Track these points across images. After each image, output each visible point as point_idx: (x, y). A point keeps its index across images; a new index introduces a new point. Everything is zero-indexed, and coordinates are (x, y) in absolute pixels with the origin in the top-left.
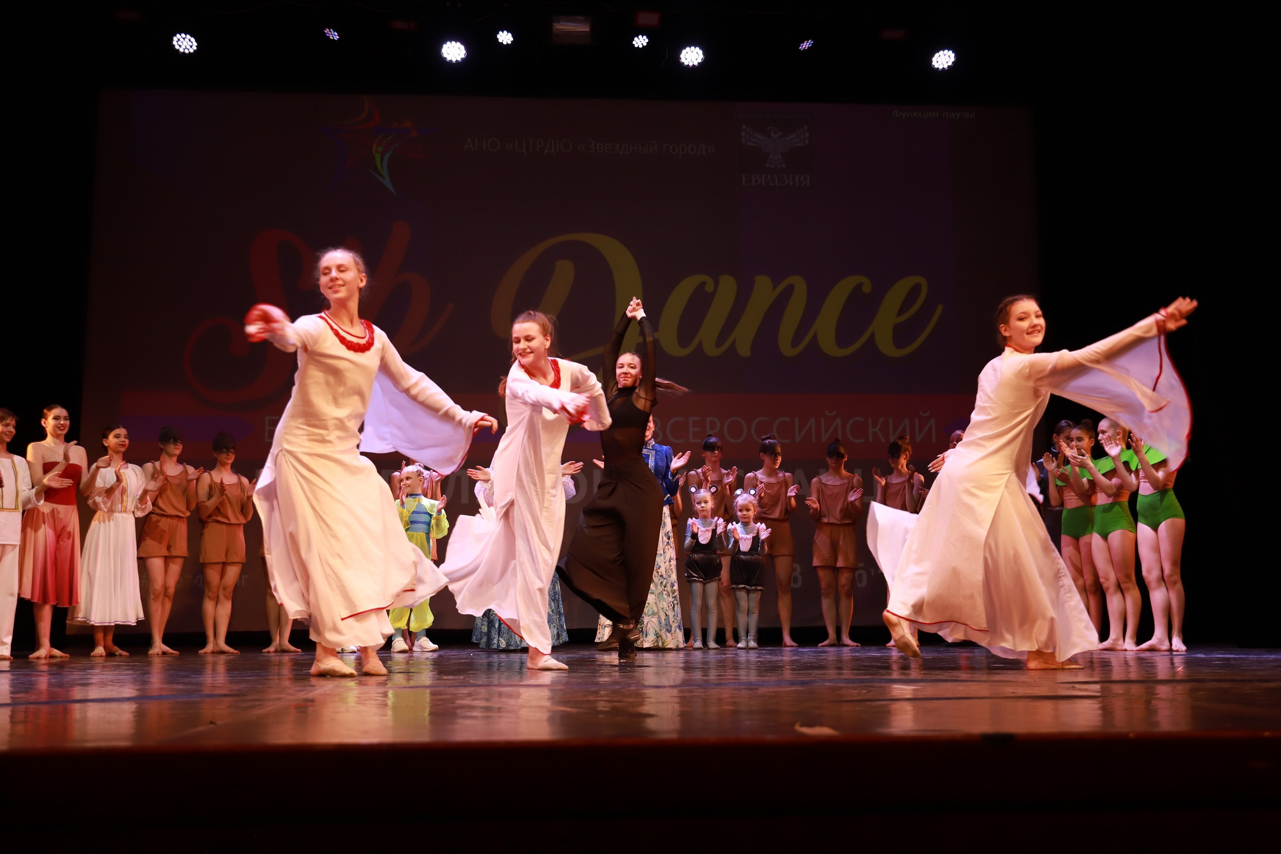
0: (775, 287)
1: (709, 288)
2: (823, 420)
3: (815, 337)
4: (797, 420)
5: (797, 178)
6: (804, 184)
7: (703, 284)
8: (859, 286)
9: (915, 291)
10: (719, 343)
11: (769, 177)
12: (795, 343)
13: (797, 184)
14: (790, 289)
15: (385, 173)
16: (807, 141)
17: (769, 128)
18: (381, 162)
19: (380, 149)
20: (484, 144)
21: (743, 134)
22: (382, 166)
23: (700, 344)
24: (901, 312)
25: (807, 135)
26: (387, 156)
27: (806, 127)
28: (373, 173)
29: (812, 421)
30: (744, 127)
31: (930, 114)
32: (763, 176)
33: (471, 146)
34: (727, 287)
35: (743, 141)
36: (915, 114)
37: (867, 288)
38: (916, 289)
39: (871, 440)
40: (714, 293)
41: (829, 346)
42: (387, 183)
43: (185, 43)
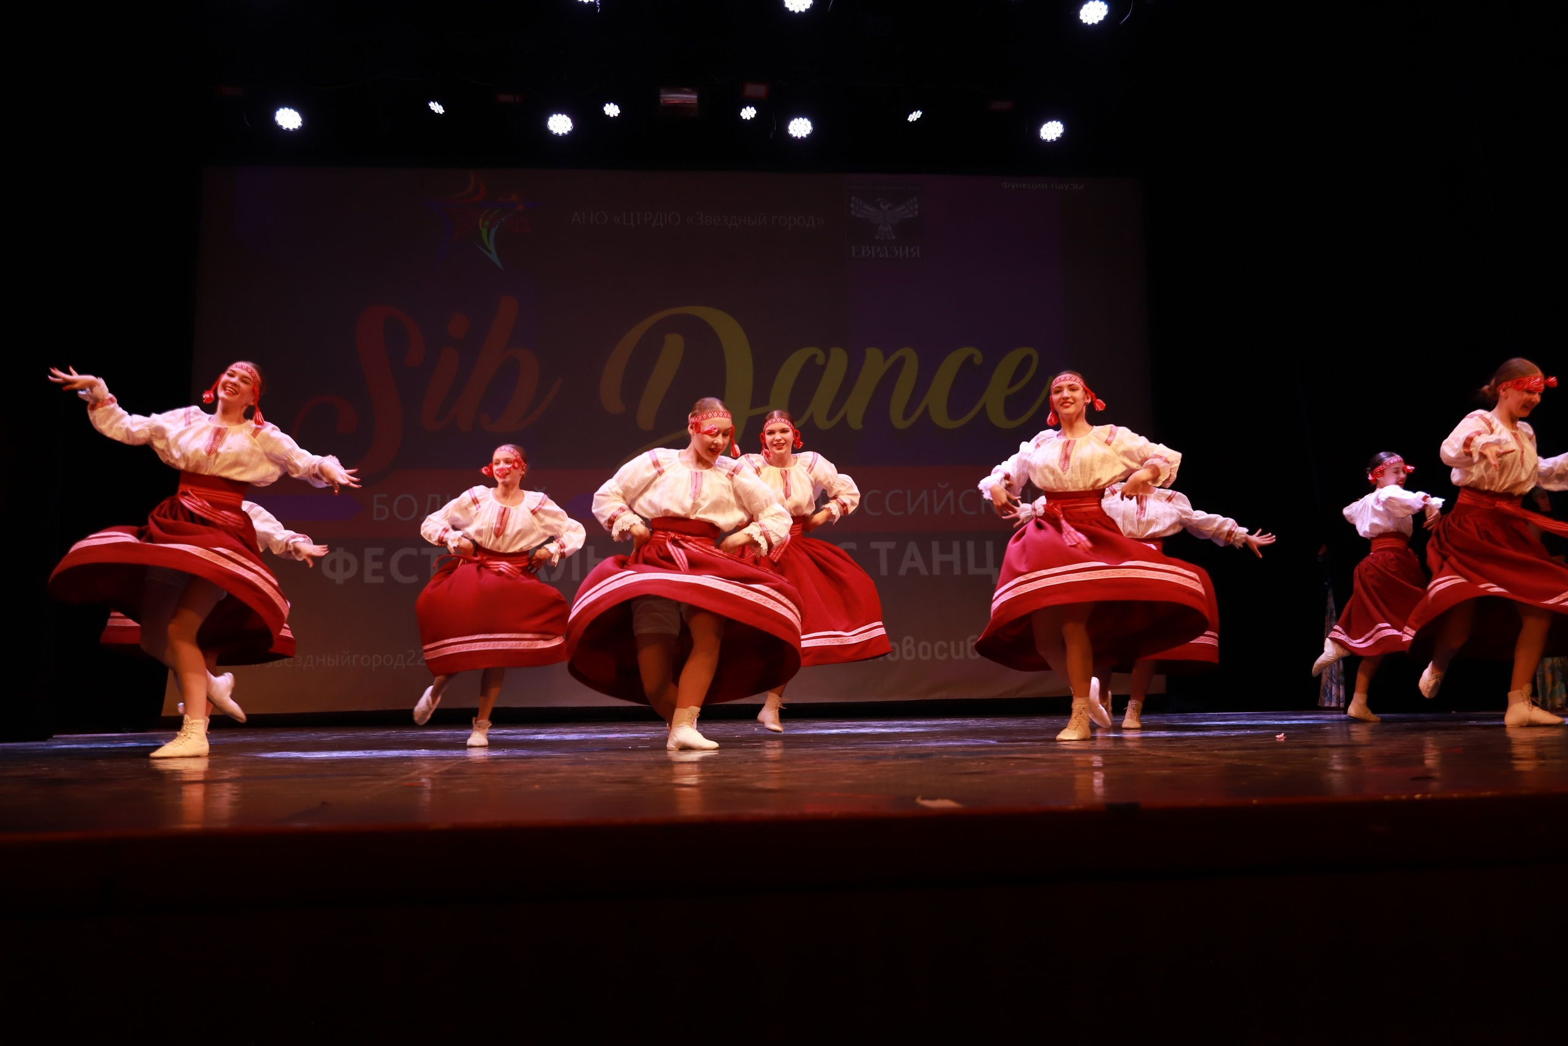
0: (886, 358)
1: (820, 360)
2: (935, 492)
3: (926, 410)
4: (909, 492)
5: (907, 250)
6: (913, 256)
7: (814, 356)
8: (970, 358)
9: (1026, 362)
10: (831, 415)
11: (879, 249)
12: (907, 415)
13: (907, 256)
14: (900, 363)
15: (491, 246)
16: (917, 213)
17: (878, 200)
18: (488, 237)
19: (487, 223)
20: (592, 218)
21: (852, 206)
22: (489, 243)
23: (811, 418)
24: (1012, 384)
25: (917, 206)
26: (493, 231)
27: (915, 199)
28: (480, 248)
29: (924, 494)
30: (853, 198)
31: (1039, 185)
32: (873, 248)
33: (579, 220)
34: (839, 359)
35: (853, 213)
36: (1024, 186)
37: (978, 359)
38: (1027, 360)
39: (983, 512)
40: (823, 367)
41: (941, 418)
42: (494, 258)
43: (288, 119)
